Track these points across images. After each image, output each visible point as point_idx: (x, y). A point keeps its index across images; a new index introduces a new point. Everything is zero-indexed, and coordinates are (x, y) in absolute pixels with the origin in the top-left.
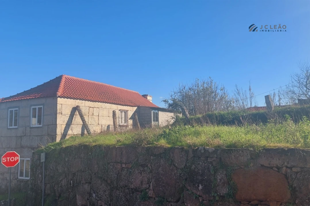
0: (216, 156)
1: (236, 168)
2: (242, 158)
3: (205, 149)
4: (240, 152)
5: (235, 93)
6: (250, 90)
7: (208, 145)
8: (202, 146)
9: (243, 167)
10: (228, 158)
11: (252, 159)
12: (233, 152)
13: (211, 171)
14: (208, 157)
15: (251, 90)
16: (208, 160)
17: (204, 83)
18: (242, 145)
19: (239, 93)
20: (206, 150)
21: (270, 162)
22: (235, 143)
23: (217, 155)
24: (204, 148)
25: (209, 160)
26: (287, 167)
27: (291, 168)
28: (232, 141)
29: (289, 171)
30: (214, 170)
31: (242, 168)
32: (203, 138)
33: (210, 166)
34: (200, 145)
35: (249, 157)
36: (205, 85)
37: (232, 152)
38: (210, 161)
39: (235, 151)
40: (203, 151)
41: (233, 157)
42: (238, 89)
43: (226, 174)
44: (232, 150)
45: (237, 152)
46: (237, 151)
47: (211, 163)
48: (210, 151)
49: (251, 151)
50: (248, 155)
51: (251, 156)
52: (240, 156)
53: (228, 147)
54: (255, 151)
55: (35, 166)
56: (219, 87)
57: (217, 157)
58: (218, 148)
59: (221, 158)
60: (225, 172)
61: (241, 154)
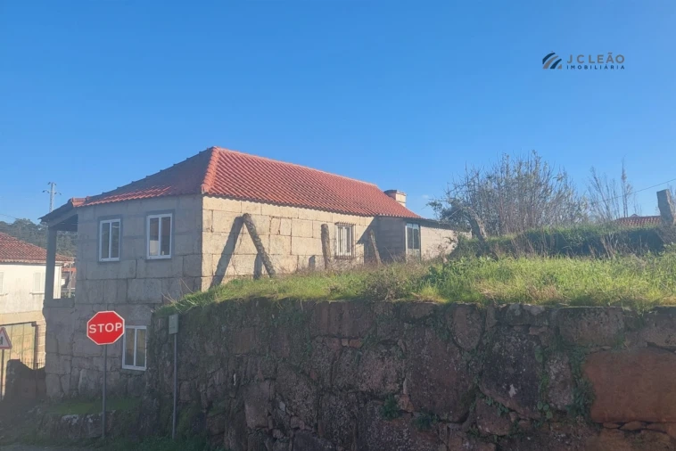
0: (547, 323)
1: (593, 350)
2: (606, 327)
4: (602, 314)
5: (591, 185)
6: (623, 178)
7: (529, 300)
8: (517, 300)
9: (607, 348)
10: (575, 329)
11: (628, 329)
12: (585, 314)
13: (536, 356)
14: (529, 326)
15: (626, 180)
16: (530, 333)
17: (521, 164)
18: (607, 300)
19: (598, 187)
20: (524, 310)
21: (669, 337)
22: (590, 295)
23: (549, 321)
24: (521, 306)
25: (532, 332)
28: (583, 291)
30: (541, 354)
31: (604, 350)
32: (519, 285)
33: (535, 345)
34: (512, 300)
35: (622, 326)
36: (524, 170)
37: (583, 315)
38: (535, 333)
39: (589, 313)
40: (518, 313)
41: (586, 326)
42: (597, 177)
43: (569, 364)
44: (583, 310)
45: (595, 315)
46: (595, 312)
47: (537, 338)
48: (535, 312)
49: (625, 313)
50: (618, 321)
51: (626, 325)
53: (573, 303)
54: (634, 312)
55: (157, 342)
56: (555, 174)
57: (549, 326)
58: (552, 305)
59: (557, 329)
60: (567, 359)
61: (604, 320)
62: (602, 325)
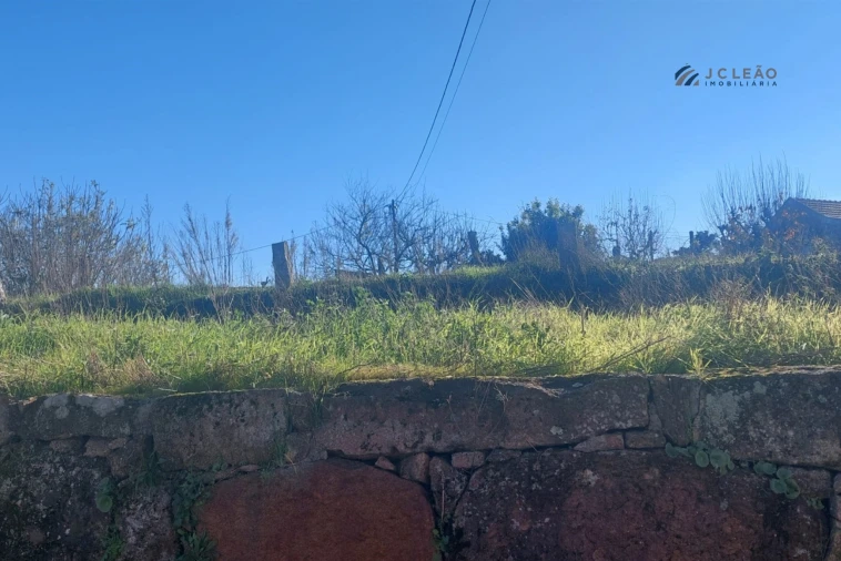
0: (127, 431)
1: (220, 475)
2: (251, 429)
3: (78, 402)
4: (245, 405)
5: (184, 229)
6: (228, 224)
7: (88, 385)
8: (60, 389)
9: (250, 468)
10: (187, 437)
11: (292, 428)
12: (211, 407)
13: (98, 501)
14: (86, 438)
15: (231, 227)
16: (89, 453)
17: (72, 198)
18: (248, 380)
19: (193, 232)
20: (79, 407)
21: (369, 436)
22: (217, 372)
23: (132, 427)
24: (72, 399)
25: (93, 450)
26: (431, 453)
27: (447, 456)
28: (202, 364)
29: (438, 466)
30: (110, 494)
31: (245, 473)
32: (67, 359)
33: (97, 476)
34: (51, 387)
35: (282, 424)
36: (77, 208)
37: (206, 407)
38: (100, 453)
39: (220, 403)
40: (63, 413)
41: (211, 429)
42: (193, 218)
43: (169, 508)
44: (206, 398)
45: (231, 406)
46: (231, 401)
47: (102, 463)
48: (102, 409)
49: (288, 399)
50: (275, 414)
51: (289, 421)
52: (243, 421)
53: (184, 387)
54: (307, 396)
56: (124, 218)
57: (131, 436)
58: (137, 395)
59: (150, 441)
60: (165, 500)
61: (247, 415)
62: (242, 427)
